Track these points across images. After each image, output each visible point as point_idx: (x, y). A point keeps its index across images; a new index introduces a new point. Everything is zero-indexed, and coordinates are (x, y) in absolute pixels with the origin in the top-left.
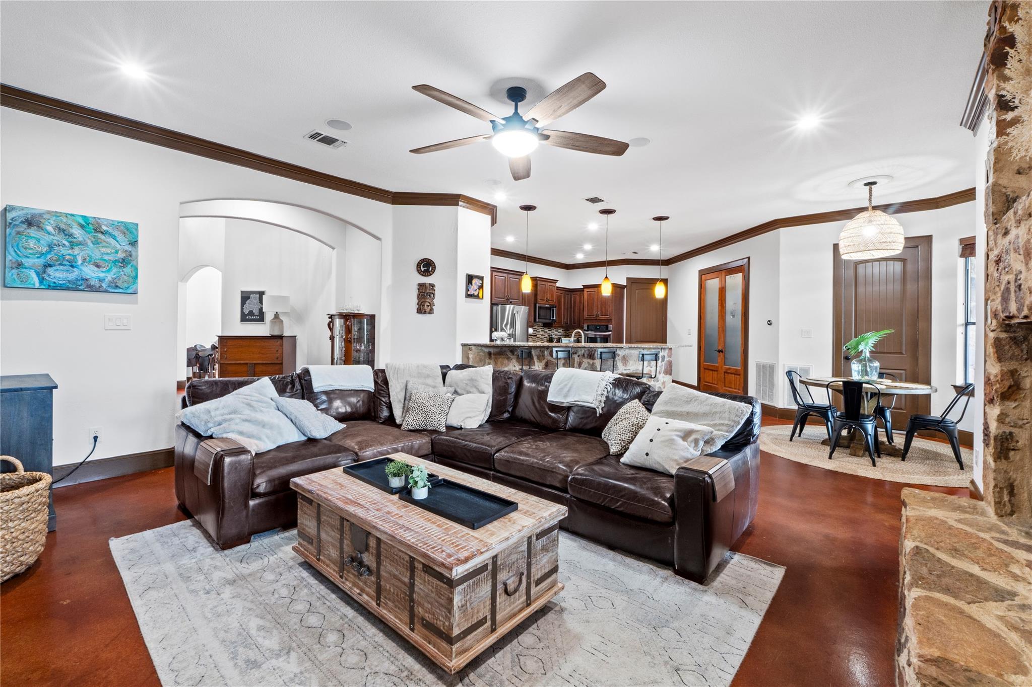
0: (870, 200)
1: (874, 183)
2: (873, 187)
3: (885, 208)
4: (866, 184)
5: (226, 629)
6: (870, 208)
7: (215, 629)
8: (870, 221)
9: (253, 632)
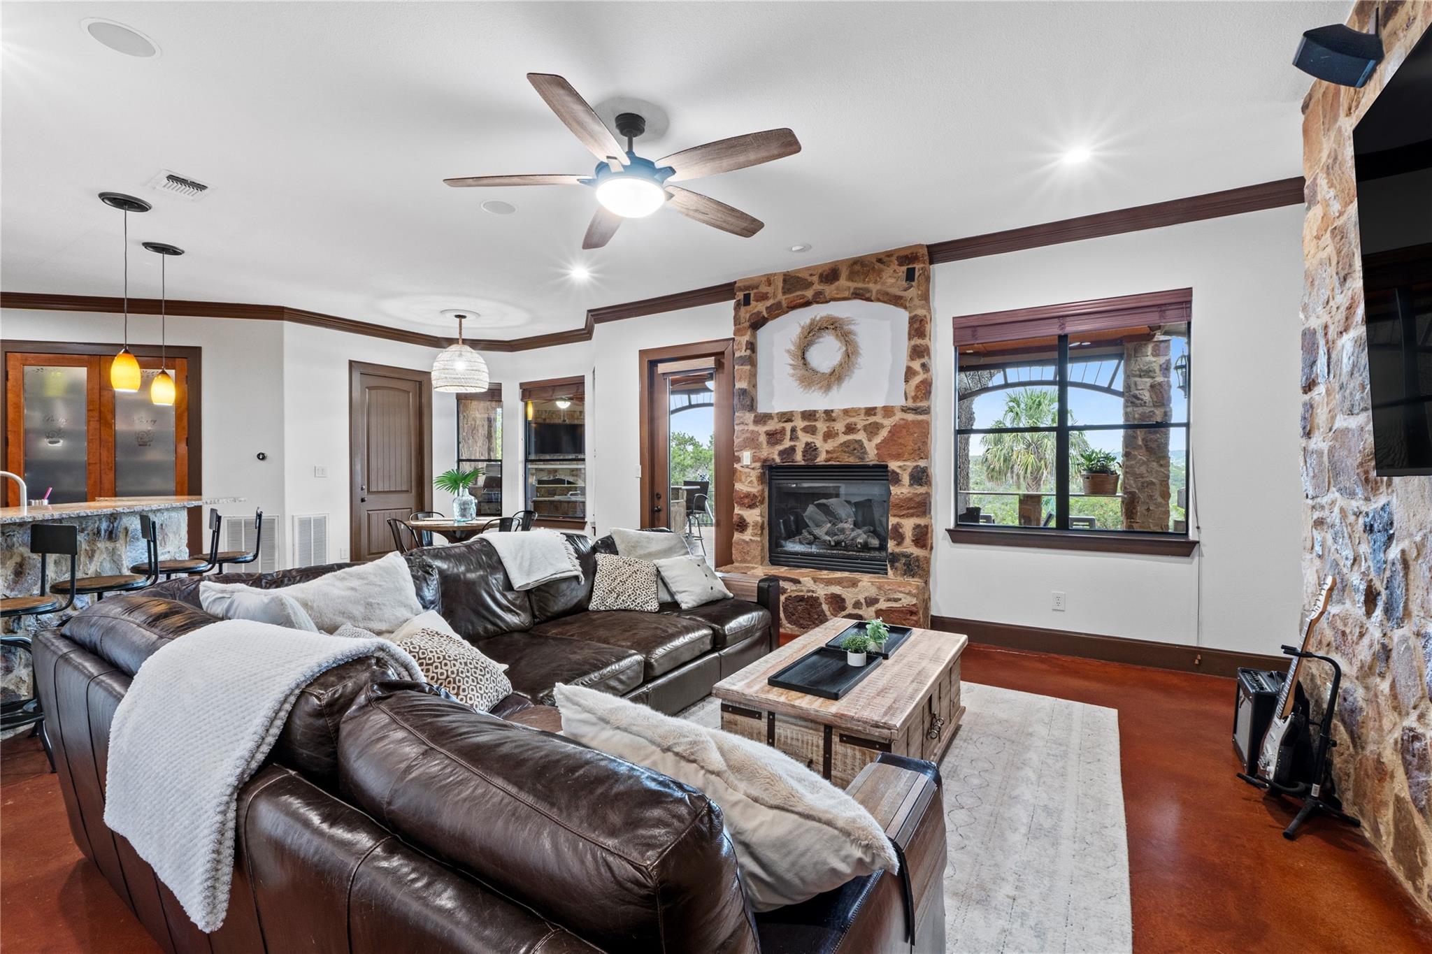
0: (460, 333)
1: (464, 317)
2: (463, 320)
3: (475, 344)
4: (457, 316)
5: (1043, 852)
6: (460, 342)
7: (1053, 862)
8: (461, 355)
9: (1023, 830)
